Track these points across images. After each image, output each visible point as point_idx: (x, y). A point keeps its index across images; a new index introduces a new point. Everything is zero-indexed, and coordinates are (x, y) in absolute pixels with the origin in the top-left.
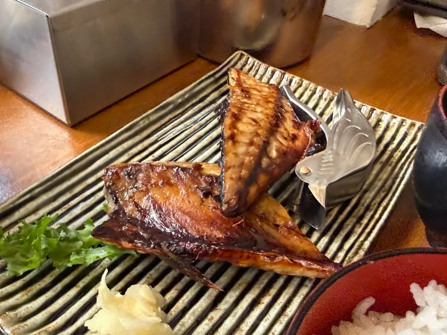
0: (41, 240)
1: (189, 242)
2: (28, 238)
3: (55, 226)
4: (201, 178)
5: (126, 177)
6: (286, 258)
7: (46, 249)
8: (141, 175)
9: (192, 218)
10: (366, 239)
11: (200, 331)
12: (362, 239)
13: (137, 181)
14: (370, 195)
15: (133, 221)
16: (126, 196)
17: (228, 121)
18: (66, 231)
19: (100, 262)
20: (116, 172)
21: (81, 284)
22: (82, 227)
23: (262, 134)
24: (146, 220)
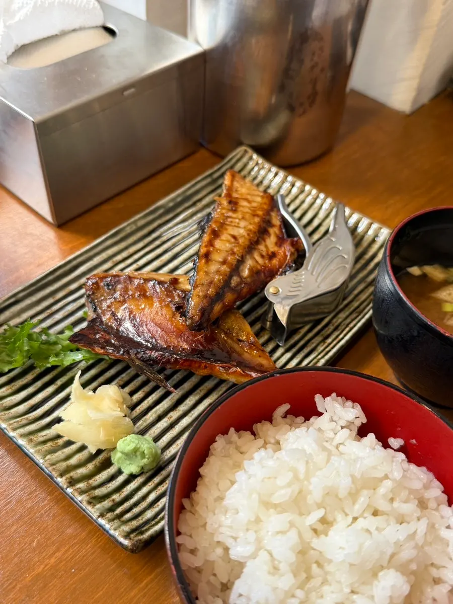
0: (24, 342)
1: (154, 351)
2: (13, 340)
3: (37, 330)
4: (175, 292)
5: (106, 288)
6: (239, 370)
7: (28, 350)
8: (119, 286)
9: (162, 329)
10: (323, 357)
11: (159, 426)
12: (320, 357)
13: (115, 292)
14: (342, 315)
15: (108, 330)
16: (105, 305)
17: (206, 237)
18: (47, 335)
19: (78, 364)
20: (97, 283)
21: (59, 382)
22: (62, 332)
23: (238, 253)
24: (121, 329)
